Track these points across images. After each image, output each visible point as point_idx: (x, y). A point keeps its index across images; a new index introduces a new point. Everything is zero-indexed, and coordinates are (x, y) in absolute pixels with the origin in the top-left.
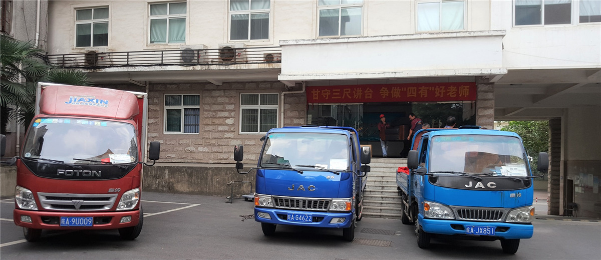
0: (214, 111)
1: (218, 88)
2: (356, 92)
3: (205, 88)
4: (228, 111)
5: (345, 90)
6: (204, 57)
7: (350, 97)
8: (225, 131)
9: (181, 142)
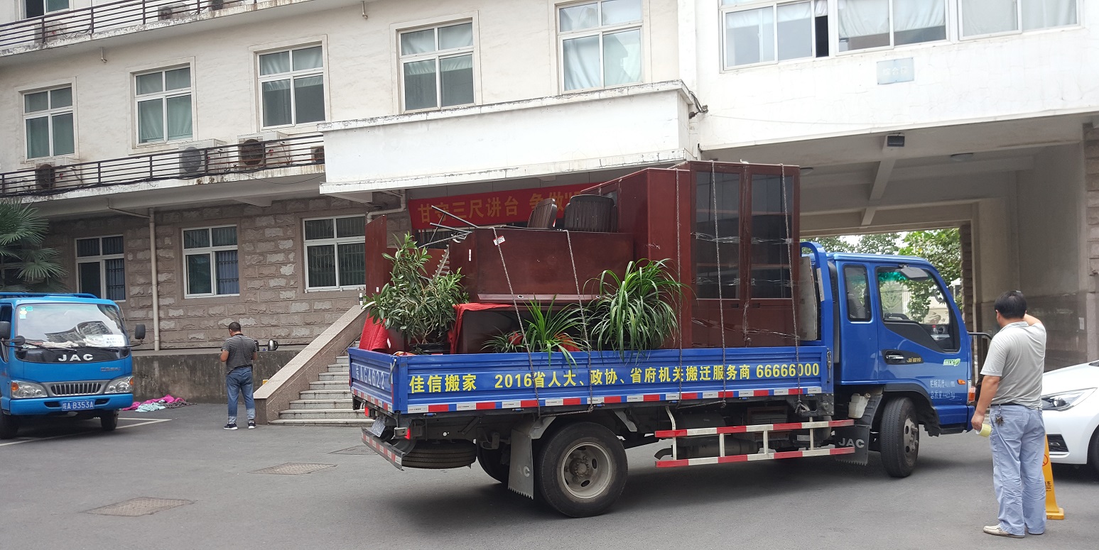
0: (261, 254)
1: (264, 212)
2: (491, 206)
3: (245, 214)
4: (284, 251)
5: (472, 202)
6: (218, 161)
7: (482, 215)
8: (281, 288)
9: (211, 312)
